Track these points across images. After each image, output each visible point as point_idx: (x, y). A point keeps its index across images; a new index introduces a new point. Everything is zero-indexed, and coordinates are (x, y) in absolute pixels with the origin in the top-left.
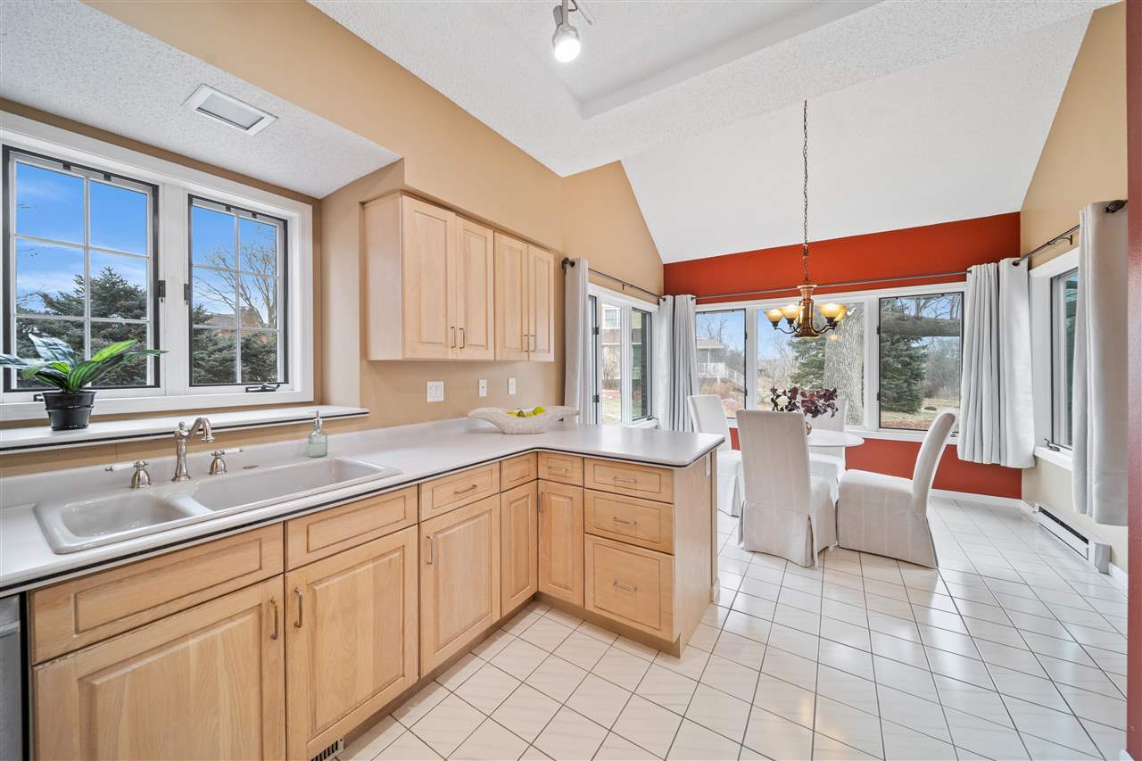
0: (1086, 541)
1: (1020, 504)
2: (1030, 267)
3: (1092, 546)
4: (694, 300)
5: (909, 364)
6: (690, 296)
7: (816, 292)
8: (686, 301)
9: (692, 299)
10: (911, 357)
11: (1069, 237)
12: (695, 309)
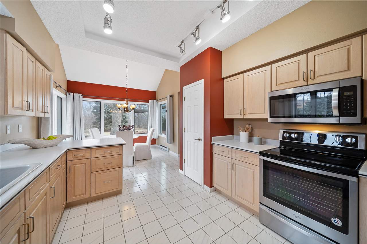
0: (166, 148)
1: (156, 145)
2: (158, 102)
3: (167, 148)
4: (82, 96)
5: (125, 119)
6: (80, 95)
7: (129, 101)
8: (78, 96)
9: (81, 96)
10: (126, 117)
11: (164, 99)
12: (82, 99)
